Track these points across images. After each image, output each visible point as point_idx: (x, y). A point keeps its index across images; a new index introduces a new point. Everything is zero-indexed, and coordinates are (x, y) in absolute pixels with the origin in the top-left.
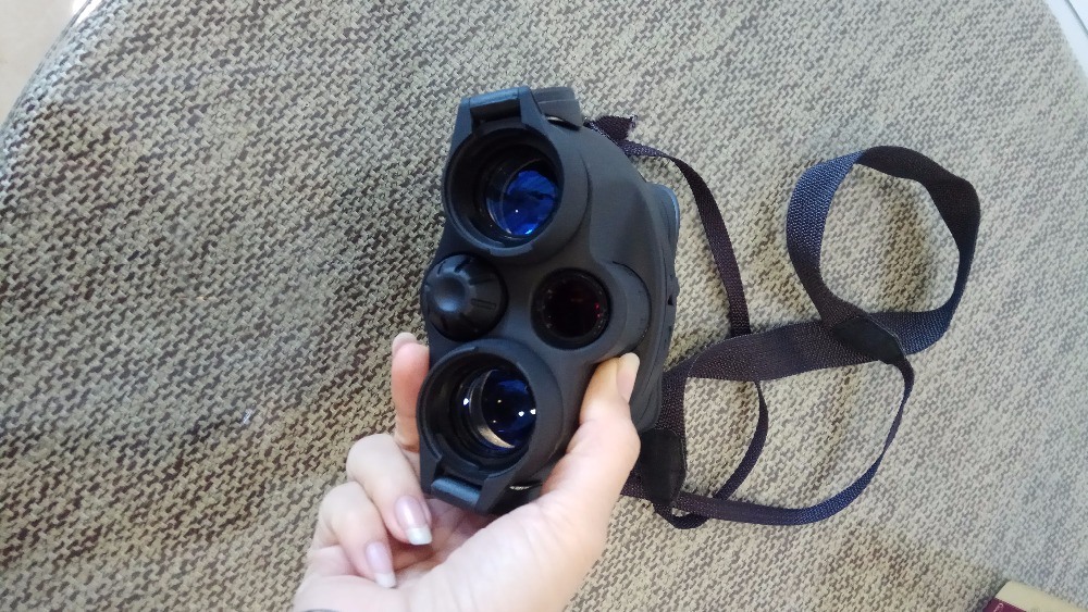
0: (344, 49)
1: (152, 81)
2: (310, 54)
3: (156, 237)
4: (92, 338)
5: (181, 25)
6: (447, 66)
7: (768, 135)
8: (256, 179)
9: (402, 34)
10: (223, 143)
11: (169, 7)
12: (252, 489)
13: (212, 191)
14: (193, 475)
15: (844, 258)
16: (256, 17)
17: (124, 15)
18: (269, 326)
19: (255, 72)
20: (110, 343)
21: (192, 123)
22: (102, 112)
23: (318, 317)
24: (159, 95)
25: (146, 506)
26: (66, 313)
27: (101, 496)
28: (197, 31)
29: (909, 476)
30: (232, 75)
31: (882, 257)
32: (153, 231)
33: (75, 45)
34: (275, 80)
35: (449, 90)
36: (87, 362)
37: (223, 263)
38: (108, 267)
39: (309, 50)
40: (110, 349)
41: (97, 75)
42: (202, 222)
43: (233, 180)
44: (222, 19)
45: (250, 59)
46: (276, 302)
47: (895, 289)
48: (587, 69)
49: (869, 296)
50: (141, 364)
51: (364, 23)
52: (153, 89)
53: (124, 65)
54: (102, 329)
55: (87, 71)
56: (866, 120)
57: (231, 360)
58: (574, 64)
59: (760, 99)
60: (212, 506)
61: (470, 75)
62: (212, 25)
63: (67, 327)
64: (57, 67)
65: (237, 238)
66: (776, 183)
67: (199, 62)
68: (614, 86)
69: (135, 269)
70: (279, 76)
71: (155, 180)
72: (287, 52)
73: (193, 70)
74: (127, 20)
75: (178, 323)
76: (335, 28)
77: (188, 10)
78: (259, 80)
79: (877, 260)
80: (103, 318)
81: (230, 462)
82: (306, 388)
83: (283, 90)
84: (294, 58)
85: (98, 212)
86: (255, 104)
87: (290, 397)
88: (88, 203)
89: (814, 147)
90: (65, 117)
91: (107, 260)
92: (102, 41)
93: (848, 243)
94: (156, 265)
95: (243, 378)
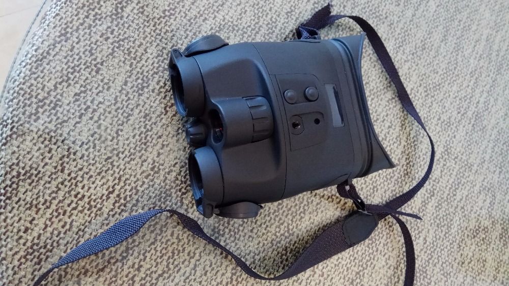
0: (164, 21)
1: (73, 55)
2: (149, 26)
3: (91, 132)
4: (69, 192)
5: (82, 24)
6: (217, 19)
7: (381, 21)
8: (135, 94)
9: (191, 8)
10: (115, 79)
11: (74, 17)
12: (168, 255)
13: (115, 105)
14: (136, 254)
15: (435, 75)
16: (118, 13)
17: (52, 25)
18: (159, 167)
19: (123, 40)
20: (79, 193)
21: (97, 72)
22: (51, 75)
23: (182, 158)
24: (78, 61)
25: (116, 276)
26: (53, 182)
27: (91, 276)
28: (90, 26)
29: (497, 179)
30: (112, 44)
31: (453, 71)
32: (89, 130)
33: (31, 45)
34: (134, 42)
35: (220, 30)
36: (69, 205)
37: (127, 139)
38: (70, 154)
39: (147, 24)
40: (79, 196)
41: (45, 57)
42: (113, 121)
43: (123, 97)
44: (102, 18)
45: (119, 34)
46: (159, 154)
47: (464, 86)
48: (285, 7)
49: (453, 92)
50: (97, 201)
51: (171, 6)
52: (74, 59)
53: (57, 50)
54: (73, 187)
55: (39, 56)
56: (426, 6)
57: (142, 189)
58: (278, 6)
59: (373, 5)
60: (149, 269)
61: (229, 21)
62: (97, 21)
63: (55, 189)
64: (24, 58)
65: (132, 125)
66: (392, 44)
67: (94, 41)
68: (300, 13)
69: (84, 152)
70: (135, 40)
71: (85, 104)
72: (137, 27)
73: (92, 45)
74: (54, 27)
75: (112, 175)
76: (157, 11)
77: (84, 16)
78: (126, 44)
79: (451, 72)
80: (73, 181)
81: (153, 243)
82: (184, 196)
83: (139, 46)
84: (141, 30)
85: (59, 126)
86: (126, 56)
87: (177, 202)
88: (53, 123)
89: (406, 23)
90: (33, 81)
91: (69, 149)
92: (44, 40)
93: (435, 67)
94: (94, 147)
95: (150, 197)
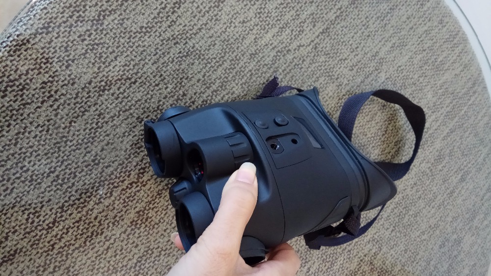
0: (139, 36)
1: (50, 47)
2: (124, 38)
3: (48, 118)
4: (17, 164)
5: (64, 22)
6: (187, 45)
7: (332, 81)
8: (96, 93)
9: (166, 30)
10: (81, 77)
11: (59, 14)
12: (87, 234)
13: (75, 99)
14: (61, 227)
15: (364, 137)
16: (99, 20)
17: (38, 16)
18: (99, 160)
19: (97, 45)
20: (25, 166)
21: (67, 67)
22: (26, 61)
23: (122, 157)
24: (52, 54)
25: (39, 240)
26: (5, 152)
27: (18, 235)
28: (71, 25)
29: (388, 235)
30: (87, 46)
31: (381, 137)
32: (47, 116)
33: (15, 29)
34: (107, 49)
35: (187, 56)
36: (14, 174)
37: (78, 131)
38: (25, 132)
39: (123, 36)
40: (25, 169)
41: (25, 44)
42: (70, 112)
43: (85, 94)
44: (84, 20)
45: (96, 39)
46: (102, 150)
47: (386, 152)
48: (251, 48)
49: (374, 154)
50: (39, 176)
51: (149, 24)
52: (50, 51)
53: (37, 40)
54: (21, 160)
55: (20, 42)
56: (377, 76)
57: (80, 175)
58: (245, 46)
59: (329, 65)
60: (69, 241)
61: (197, 49)
62: (79, 23)
63: (5, 158)
64: (6, 39)
65: (86, 120)
66: (334, 102)
67: (72, 39)
68: (263, 57)
69: (38, 133)
70: (109, 47)
71: (49, 92)
72: (113, 36)
73: (69, 43)
74: (39, 19)
75: (56, 158)
76: (136, 26)
77: (68, 15)
78: (99, 48)
79: (378, 138)
80: (22, 155)
81: (78, 222)
82: (115, 189)
83: (111, 53)
84: (116, 39)
85: (22, 106)
86: (97, 59)
87: (107, 193)
88: (17, 102)
89: (353, 87)
90: (8, 63)
91: (25, 128)
92: (27, 28)
93: (366, 130)
94: (48, 131)
95: (85, 184)
